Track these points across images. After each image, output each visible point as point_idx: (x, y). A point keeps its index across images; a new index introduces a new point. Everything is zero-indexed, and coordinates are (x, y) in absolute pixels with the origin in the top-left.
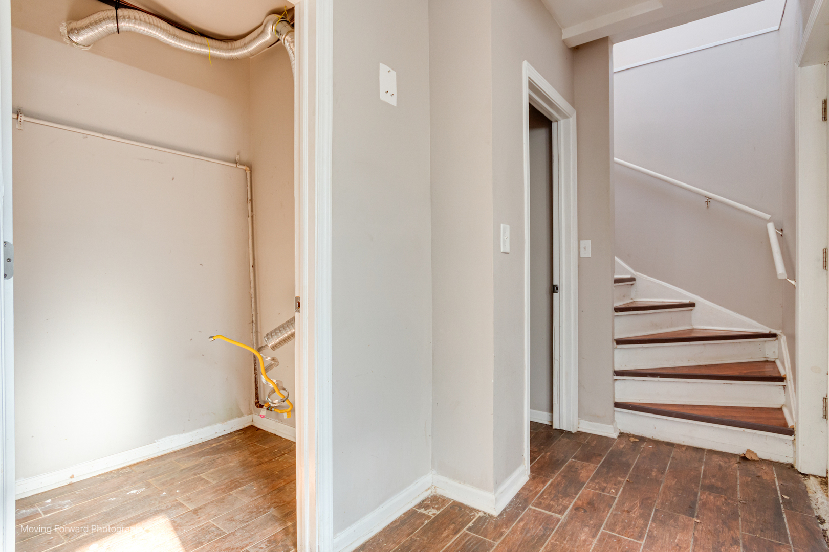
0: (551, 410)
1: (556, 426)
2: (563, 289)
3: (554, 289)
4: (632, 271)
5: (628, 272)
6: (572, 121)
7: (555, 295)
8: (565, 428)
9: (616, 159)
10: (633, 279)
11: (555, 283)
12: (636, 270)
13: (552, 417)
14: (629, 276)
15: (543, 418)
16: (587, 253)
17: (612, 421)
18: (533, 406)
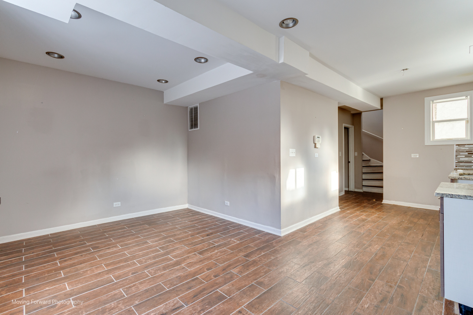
0: (348, 187)
1: (350, 190)
2: (351, 162)
3: (349, 162)
4: (370, 158)
5: (369, 158)
6: (353, 128)
7: (349, 163)
8: (352, 190)
9: (363, 130)
10: (370, 160)
11: (349, 161)
12: (371, 158)
13: (349, 189)
14: (369, 159)
15: (347, 189)
16: (356, 155)
17: (362, 189)
18: (345, 187)
